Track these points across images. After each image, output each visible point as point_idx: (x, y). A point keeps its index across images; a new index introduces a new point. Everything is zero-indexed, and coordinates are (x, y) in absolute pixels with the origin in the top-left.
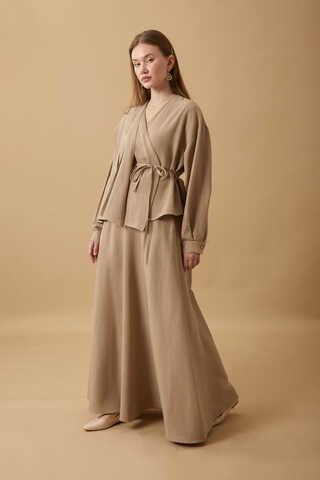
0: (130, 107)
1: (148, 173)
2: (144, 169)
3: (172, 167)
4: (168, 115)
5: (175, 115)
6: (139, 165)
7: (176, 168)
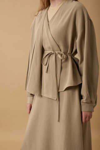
0: (39, 11)
1: (53, 57)
2: (50, 55)
3: (69, 51)
4: (62, 14)
5: (68, 13)
6: (46, 53)
7: (72, 51)
